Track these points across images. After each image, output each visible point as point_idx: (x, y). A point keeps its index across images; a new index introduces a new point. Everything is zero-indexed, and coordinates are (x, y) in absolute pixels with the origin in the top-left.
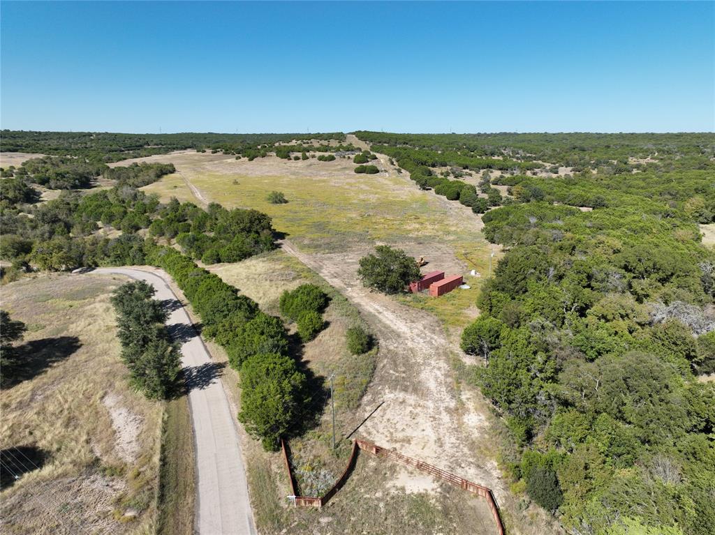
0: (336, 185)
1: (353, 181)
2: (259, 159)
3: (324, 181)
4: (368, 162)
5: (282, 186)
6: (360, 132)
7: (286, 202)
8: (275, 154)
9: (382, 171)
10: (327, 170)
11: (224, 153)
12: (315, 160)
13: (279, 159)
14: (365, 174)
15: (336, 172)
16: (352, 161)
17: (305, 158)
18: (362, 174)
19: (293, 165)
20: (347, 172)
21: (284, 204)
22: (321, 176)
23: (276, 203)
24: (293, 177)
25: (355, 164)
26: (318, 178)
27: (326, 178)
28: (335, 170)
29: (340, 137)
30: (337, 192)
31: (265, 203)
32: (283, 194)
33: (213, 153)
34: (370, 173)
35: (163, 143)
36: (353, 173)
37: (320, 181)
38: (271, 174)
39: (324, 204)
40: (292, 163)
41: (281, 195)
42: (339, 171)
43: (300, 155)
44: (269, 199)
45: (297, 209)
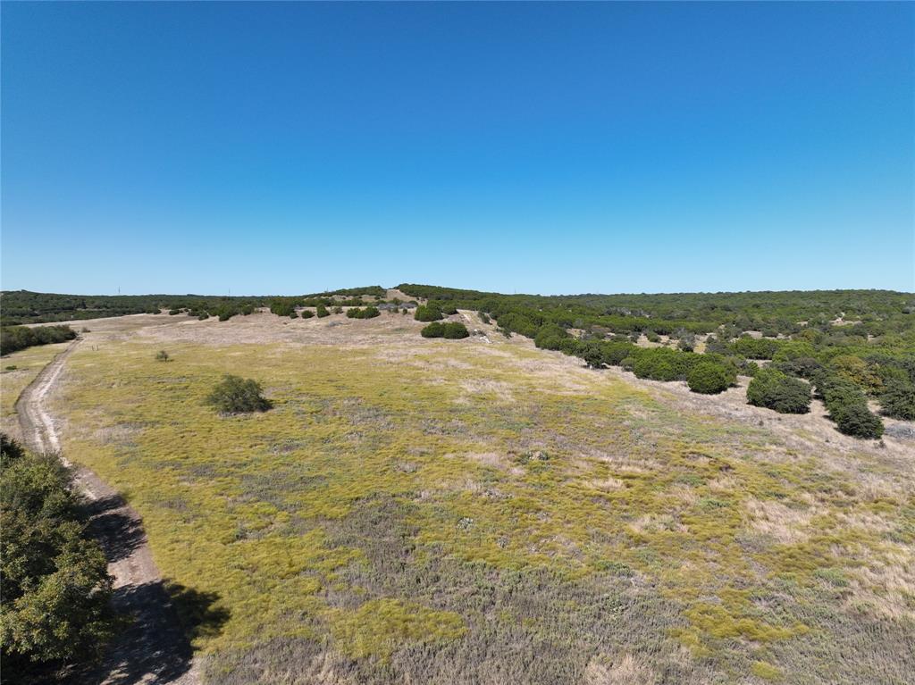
0: (392, 360)
1: (424, 351)
2: (240, 317)
3: (364, 353)
4: (442, 318)
5: (267, 365)
6: (406, 285)
7: (265, 406)
8: (269, 309)
9: (474, 334)
10: (366, 333)
11: (189, 314)
12: (342, 318)
13: (275, 317)
14: (443, 339)
15: (386, 337)
16: (412, 317)
17: (323, 314)
18: (439, 340)
19: (301, 325)
20: (407, 335)
21: (258, 415)
22: (355, 343)
23: (238, 410)
24: (298, 345)
25: (418, 322)
26: (350, 347)
27: (366, 347)
28: (383, 333)
29: (377, 292)
30: (400, 376)
31: (205, 410)
32: (257, 386)
33: (171, 314)
34: (454, 337)
35: (109, 305)
36: (419, 337)
37: (355, 353)
38: (253, 341)
39: (377, 412)
40: (299, 323)
41: (254, 387)
42: (389, 334)
43: (314, 310)
44: (215, 400)
45: (295, 432)
